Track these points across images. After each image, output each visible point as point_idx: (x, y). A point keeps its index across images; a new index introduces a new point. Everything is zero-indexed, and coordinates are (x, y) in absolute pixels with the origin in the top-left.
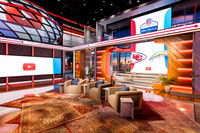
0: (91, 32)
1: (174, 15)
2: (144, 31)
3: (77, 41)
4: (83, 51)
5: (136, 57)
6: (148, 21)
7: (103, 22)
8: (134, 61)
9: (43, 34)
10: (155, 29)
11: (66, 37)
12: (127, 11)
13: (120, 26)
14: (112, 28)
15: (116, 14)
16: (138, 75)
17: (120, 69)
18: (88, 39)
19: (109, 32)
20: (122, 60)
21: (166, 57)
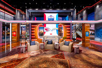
4: (19, 24)
5: (46, 30)
8: (45, 31)
10: (53, 20)
12: (44, 9)
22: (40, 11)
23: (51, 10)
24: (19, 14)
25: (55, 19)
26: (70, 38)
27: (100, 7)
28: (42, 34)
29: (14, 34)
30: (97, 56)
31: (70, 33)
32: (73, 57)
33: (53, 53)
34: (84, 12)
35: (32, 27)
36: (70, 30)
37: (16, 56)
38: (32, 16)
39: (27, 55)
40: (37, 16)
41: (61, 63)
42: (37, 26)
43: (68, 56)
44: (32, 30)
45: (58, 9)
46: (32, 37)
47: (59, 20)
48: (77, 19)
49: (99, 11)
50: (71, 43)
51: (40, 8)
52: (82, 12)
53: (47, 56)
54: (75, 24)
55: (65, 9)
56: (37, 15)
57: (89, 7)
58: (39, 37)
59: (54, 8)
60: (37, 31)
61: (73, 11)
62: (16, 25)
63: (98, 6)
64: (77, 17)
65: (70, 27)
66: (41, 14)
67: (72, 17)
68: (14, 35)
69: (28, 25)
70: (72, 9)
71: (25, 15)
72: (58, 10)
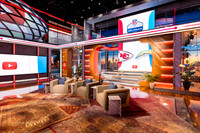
0: (79, 30)
1: (158, 17)
2: (130, 31)
3: (64, 39)
4: (70, 50)
5: (124, 56)
6: (134, 22)
7: (91, 21)
8: (121, 59)
9: (26, 30)
10: (140, 29)
11: (52, 35)
12: (114, 11)
13: (107, 25)
14: (100, 26)
15: (103, 13)
16: (126, 73)
17: (108, 67)
18: (76, 37)
19: (97, 31)
20: (110, 59)
21: (151, 56)
24: (76, 31)
25: (146, 27)
29: (64, 65)
66: (113, 23)
68: (64, 68)
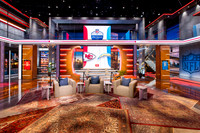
5: (88, 57)
6: (97, 31)
8: (86, 59)
10: (101, 38)
12: (84, 18)
22: (76, 21)
23: (97, 20)
24: (35, 26)
25: (105, 37)
26: (132, 73)
27: (188, 15)
28: (79, 66)
29: (27, 65)
30: (177, 103)
31: (132, 63)
32: (136, 105)
33: (102, 99)
34: (161, 23)
35: (61, 52)
36: (132, 58)
37: (34, 105)
38: (60, 31)
39: (53, 103)
40: (70, 31)
41: (114, 115)
42: (71, 51)
43: (128, 103)
44: (61, 57)
45: (111, 18)
46: (62, 71)
47: (113, 38)
48: (147, 38)
49: (186, 23)
50: (133, 82)
51: (76, 16)
52: (157, 24)
53: (90, 105)
54: (143, 46)
55: (123, 19)
56: (70, 28)
57: (168, 15)
58: (74, 72)
59: (103, 16)
60: (71, 60)
61: (139, 22)
62: (30, 49)
63: (185, 14)
64: (147, 34)
65: (132, 52)
66: (78, 28)
67: (137, 32)
68: (26, 68)
69: (53, 49)
70: (137, 19)
71: (47, 28)
72: (111, 20)
